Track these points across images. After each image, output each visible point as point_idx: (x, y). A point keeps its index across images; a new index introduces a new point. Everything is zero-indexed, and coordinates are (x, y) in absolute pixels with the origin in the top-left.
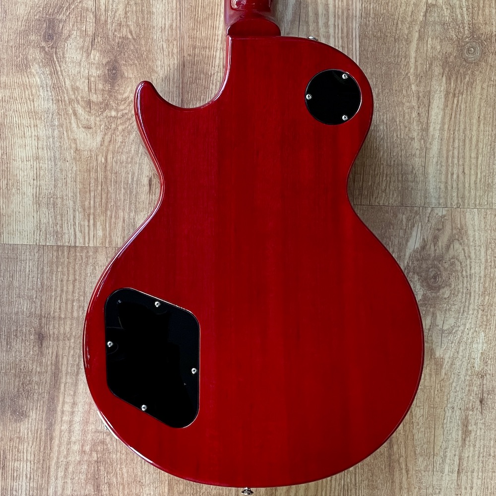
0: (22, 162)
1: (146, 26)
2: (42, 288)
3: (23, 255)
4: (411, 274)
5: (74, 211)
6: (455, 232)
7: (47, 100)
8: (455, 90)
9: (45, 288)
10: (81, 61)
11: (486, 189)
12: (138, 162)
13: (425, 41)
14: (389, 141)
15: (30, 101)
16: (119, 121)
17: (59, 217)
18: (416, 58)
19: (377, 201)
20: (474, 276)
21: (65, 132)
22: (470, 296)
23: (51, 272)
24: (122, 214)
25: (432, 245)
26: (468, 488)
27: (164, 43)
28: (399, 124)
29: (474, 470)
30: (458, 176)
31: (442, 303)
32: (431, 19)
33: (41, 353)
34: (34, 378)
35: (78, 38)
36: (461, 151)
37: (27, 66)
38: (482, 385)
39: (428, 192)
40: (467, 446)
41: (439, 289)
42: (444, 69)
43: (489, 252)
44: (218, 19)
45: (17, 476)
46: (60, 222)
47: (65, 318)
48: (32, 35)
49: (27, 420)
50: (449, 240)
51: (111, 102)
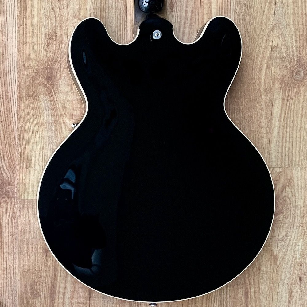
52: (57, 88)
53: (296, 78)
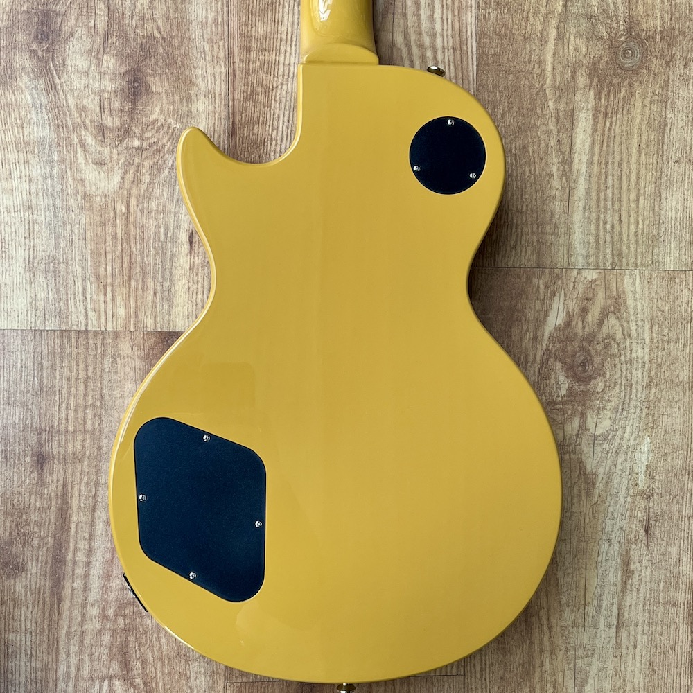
0: (8, 213)
1: (180, 20)
2: (42, 390)
3: (12, 344)
4: (551, 360)
5: (84, 281)
6: (609, 301)
7: (42, 125)
8: (607, 107)
9: (45, 390)
10: (89, 69)
11: (650, 243)
12: (173, 210)
13: (566, 41)
14: (519, 178)
15: (17, 127)
16: (145, 154)
17: (62, 290)
18: (553, 64)
19: (504, 261)
20: (635, 362)
21: (68, 171)
22: (631, 389)
23: (53, 368)
24: (152, 284)
25: (579, 321)
26: (631, 648)
27: (205, 44)
28: (533, 155)
29: (638, 622)
30: (613, 226)
31: (593, 398)
32: (574, 10)
33: (42, 482)
34: (33, 517)
35: (84, 38)
36: (616, 191)
37: (12, 78)
38: (647, 509)
39: (573, 248)
40: (628, 592)
41: (590, 380)
42: (591, 79)
43: (656, 328)
44: (281, 10)
45: (12, 653)
46: (65, 296)
47: (75, 431)
48: (19, 33)
49: (24, 576)
50: (602, 313)
51: (133, 128)
52: (63, 61)
53: (624, 64)
